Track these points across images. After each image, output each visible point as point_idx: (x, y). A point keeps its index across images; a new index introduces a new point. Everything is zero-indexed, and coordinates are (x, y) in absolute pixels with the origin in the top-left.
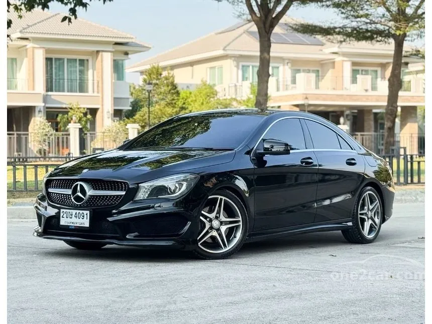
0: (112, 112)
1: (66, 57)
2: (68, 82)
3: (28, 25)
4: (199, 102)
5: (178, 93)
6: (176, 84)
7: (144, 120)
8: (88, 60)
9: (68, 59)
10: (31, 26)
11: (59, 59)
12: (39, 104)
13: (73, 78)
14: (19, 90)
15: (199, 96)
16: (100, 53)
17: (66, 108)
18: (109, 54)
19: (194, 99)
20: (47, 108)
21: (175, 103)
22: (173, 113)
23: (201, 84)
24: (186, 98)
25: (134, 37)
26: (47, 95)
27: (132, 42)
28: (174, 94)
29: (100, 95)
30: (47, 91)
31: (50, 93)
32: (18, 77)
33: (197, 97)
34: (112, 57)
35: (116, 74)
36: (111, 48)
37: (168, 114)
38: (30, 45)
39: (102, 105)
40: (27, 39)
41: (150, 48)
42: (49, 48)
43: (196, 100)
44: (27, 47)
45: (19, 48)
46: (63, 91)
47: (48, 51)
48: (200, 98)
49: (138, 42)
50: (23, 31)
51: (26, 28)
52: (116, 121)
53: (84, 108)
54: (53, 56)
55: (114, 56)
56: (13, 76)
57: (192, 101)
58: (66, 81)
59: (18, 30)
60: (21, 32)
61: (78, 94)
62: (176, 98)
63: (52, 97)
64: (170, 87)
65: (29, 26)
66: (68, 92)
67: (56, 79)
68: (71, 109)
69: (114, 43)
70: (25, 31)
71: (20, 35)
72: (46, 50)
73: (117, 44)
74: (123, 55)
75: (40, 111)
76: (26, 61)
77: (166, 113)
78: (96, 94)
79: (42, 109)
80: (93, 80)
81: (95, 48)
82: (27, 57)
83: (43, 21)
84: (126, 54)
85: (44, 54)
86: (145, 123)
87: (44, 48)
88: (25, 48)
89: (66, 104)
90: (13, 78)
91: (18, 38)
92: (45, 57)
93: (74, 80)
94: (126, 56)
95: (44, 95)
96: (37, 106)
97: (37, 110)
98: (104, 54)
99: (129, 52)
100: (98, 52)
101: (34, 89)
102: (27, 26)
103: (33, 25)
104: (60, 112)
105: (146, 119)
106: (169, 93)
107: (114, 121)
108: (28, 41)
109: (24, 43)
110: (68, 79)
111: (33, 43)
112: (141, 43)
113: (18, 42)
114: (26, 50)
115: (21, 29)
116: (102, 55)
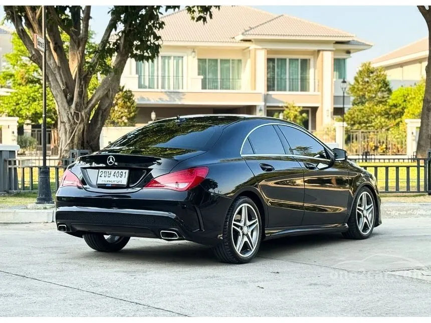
0: (331, 110)
1: (288, 57)
2: (290, 81)
3: (250, 27)
4: (418, 99)
5: (390, 91)
6: (388, 82)
7: (353, 118)
8: (310, 60)
9: (290, 59)
10: (253, 28)
11: (282, 59)
12: (260, 103)
13: (294, 78)
14: (243, 90)
15: (419, 93)
16: (321, 53)
17: (282, 107)
18: (330, 53)
19: (413, 96)
20: (268, 107)
21: (386, 101)
22: (382, 111)
23: (421, 81)
24: (407, 95)
25: (354, 35)
26: (267, 94)
27: (353, 41)
28: (385, 91)
29: (319, 93)
30: (268, 90)
31: (270, 93)
32: (242, 78)
33: (416, 94)
34: (333, 56)
35: (338, 73)
36: (331, 47)
37: (377, 112)
38: (252, 46)
39: (322, 104)
40: (250, 41)
41: (372, 46)
42: (271, 49)
43: (415, 98)
44: (250, 48)
45: (244, 50)
46: (285, 90)
47: (269, 52)
48: (419, 95)
49: (360, 41)
50: (245, 33)
51: (248, 31)
52: (335, 119)
53: (299, 107)
54: (276, 57)
55: (334, 55)
56: (238, 77)
57: (410, 99)
58: (287, 80)
59: (240, 33)
60: (243, 34)
61: (299, 93)
62: (387, 95)
63: (273, 96)
64: (380, 85)
65: (251, 29)
66: (290, 90)
67: (277, 79)
68: (287, 107)
69: (334, 42)
70: (247, 33)
71: (243, 37)
72: (268, 51)
73: (338, 43)
74: (345, 54)
75: (260, 110)
76: (249, 61)
77: (375, 111)
78: (316, 93)
79: (263, 108)
80: (315, 79)
81: (316, 48)
82: (250, 58)
83: (266, 23)
84: (348, 52)
85: (266, 54)
86: (354, 121)
87: (266, 49)
88: (248, 50)
89: (284, 103)
90: (239, 79)
91: (241, 40)
92: (266, 58)
93: (295, 79)
94: (348, 55)
95: (265, 95)
96: (258, 106)
97: (258, 109)
98: (325, 53)
99: (351, 51)
100: (319, 51)
101: (255, 89)
102: (249, 29)
103: (256, 27)
104: (276, 111)
105: (355, 117)
106: (379, 91)
107: (333, 119)
108: (250, 43)
109: (247, 44)
110: (289, 79)
111: (255, 44)
112: (363, 42)
113: (242, 44)
114: (250, 51)
115: (243, 31)
116: (322, 54)
